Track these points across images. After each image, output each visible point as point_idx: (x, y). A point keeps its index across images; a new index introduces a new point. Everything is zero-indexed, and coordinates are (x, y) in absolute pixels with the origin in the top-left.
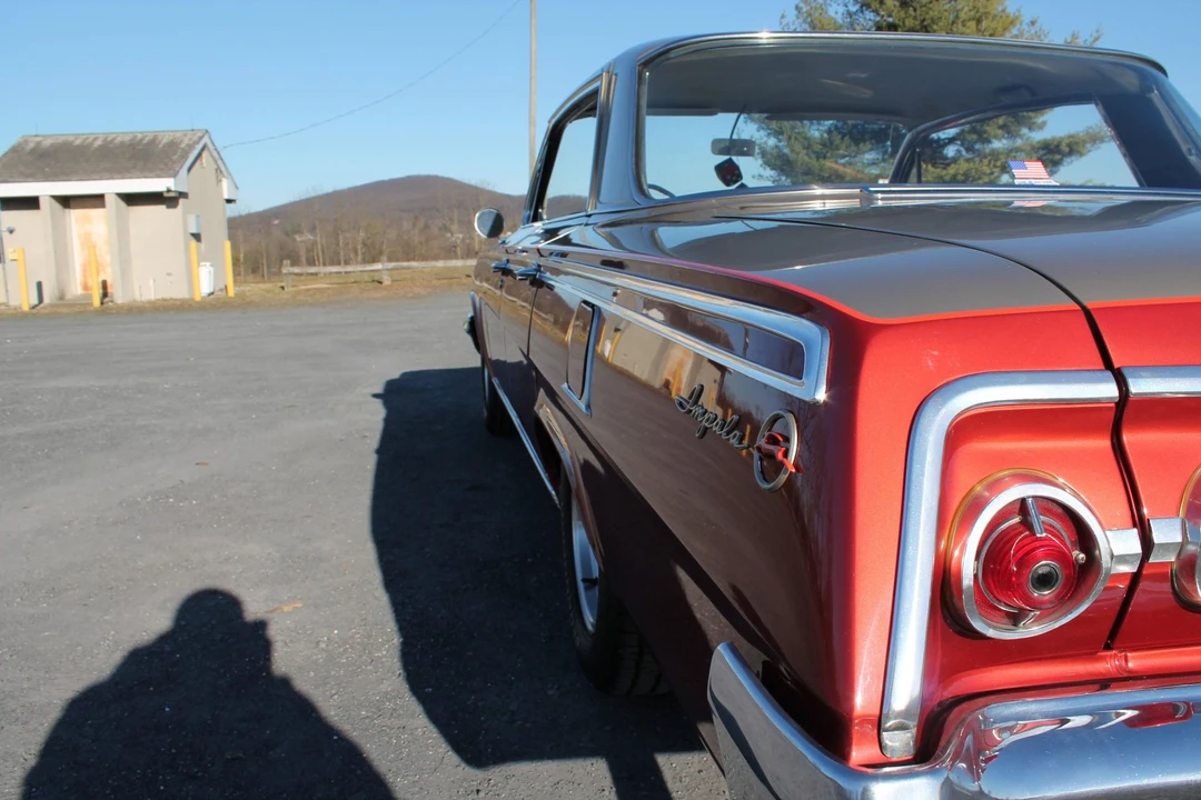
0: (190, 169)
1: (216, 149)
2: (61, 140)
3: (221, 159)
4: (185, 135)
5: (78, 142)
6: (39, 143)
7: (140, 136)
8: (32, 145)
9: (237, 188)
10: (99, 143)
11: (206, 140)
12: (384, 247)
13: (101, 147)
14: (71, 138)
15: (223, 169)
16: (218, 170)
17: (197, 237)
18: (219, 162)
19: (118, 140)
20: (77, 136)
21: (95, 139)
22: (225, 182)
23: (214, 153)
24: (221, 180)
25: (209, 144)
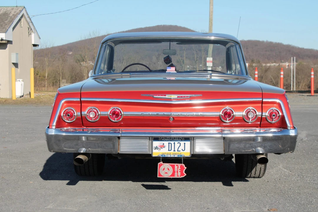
0: (14, 28)
1: (29, 17)
3: (32, 22)
4: (13, 9)
9: (40, 38)
11: (24, 12)
15: (32, 27)
16: (30, 29)
17: (16, 65)
18: (31, 24)
22: (33, 35)
23: (28, 19)
24: (31, 34)
25: (25, 14)
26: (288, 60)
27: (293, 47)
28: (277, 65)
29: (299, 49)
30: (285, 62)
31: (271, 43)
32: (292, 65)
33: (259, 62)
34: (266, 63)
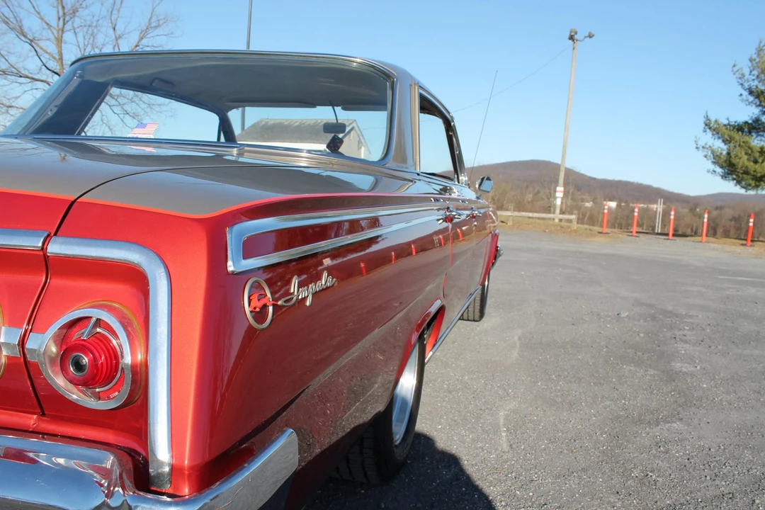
1: (359, 130)
2: (277, 122)
3: (363, 136)
5: (286, 123)
6: (267, 123)
7: (319, 121)
8: (263, 123)
9: (370, 153)
10: (297, 124)
11: (354, 125)
12: (505, 202)
13: (297, 126)
14: (284, 121)
15: (363, 141)
16: (359, 142)
18: (361, 137)
19: (307, 124)
20: (287, 120)
21: (296, 122)
22: (363, 149)
23: (358, 132)
24: (361, 148)
25: (356, 128)
26: (656, 203)
27: (663, 191)
28: (646, 206)
29: (669, 192)
30: (653, 204)
31: (641, 185)
32: (658, 207)
33: (626, 202)
34: (633, 203)
